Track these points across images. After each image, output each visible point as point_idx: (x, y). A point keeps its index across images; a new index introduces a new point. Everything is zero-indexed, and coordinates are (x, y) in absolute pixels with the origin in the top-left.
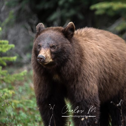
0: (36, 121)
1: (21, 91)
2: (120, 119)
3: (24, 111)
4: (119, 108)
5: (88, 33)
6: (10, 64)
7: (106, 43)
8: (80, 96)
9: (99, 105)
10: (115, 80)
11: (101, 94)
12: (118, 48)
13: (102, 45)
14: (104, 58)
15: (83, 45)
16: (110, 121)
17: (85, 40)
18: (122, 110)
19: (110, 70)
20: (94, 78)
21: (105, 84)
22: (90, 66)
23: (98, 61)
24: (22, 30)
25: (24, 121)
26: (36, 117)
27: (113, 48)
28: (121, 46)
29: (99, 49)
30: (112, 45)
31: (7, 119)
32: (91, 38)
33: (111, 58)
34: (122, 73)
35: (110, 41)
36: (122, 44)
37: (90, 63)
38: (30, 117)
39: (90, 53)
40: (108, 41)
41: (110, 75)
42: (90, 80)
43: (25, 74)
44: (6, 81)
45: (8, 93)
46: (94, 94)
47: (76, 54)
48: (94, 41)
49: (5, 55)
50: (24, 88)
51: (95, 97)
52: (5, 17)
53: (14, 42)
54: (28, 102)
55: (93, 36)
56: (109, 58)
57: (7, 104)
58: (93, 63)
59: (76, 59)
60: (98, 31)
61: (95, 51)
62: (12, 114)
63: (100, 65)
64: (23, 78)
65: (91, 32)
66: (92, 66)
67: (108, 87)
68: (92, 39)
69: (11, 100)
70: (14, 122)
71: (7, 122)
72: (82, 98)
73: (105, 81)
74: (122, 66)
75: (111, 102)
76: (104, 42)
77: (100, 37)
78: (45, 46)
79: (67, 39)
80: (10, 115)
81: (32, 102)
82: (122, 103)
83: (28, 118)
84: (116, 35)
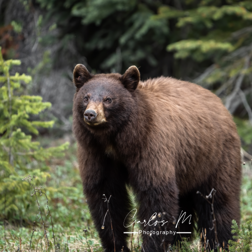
0: (83, 219)
1: (60, 173)
2: (211, 217)
3: (64, 203)
4: (209, 202)
5: (164, 85)
6: (44, 132)
7: (190, 101)
8: (146, 182)
9: (176, 196)
10: (204, 158)
11: (182, 180)
12: (209, 109)
13: (185, 104)
14: (187, 123)
15: (153, 104)
16: (196, 221)
17: (157, 96)
18: (214, 204)
19: (196, 142)
20: (169, 155)
21: (189, 164)
22: (161, 135)
23: (177, 128)
24: (64, 80)
25: (65, 220)
26: (83, 213)
27: (202, 109)
28: (214, 107)
29: (179, 111)
30: (200, 105)
31: (39, 216)
32: (167, 93)
33: (199, 123)
34: (215, 148)
35: (197, 98)
36: (216, 103)
37: (162, 131)
38: (73, 214)
39: (163, 116)
40: (194, 98)
41: (197, 149)
42: (161, 158)
43: (67, 148)
44: (38, 157)
45: (41, 177)
46: (167, 178)
47: (140, 114)
48: (171, 98)
49: (37, 118)
50: (65, 169)
51: (169, 183)
52: (38, 60)
53: (51, 99)
54: (71, 191)
55: (171, 91)
56: (195, 124)
57: (39, 193)
58: (167, 131)
59: (140, 122)
60: (180, 83)
61: (173, 114)
62: (46, 208)
63: (180, 134)
64: (64, 154)
65: (169, 84)
66: (164, 137)
67: (194, 168)
68: (169, 94)
69: (45, 187)
70: (49, 221)
71: (38, 221)
72: (149, 184)
73: (188, 159)
74: (214, 137)
75: (198, 192)
76: (188, 99)
77: (182, 91)
78: (95, 99)
79: (127, 90)
80: (43, 210)
81: (76, 190)
82: (214, 194)
83: (70, 214)
84: (207, 90)
